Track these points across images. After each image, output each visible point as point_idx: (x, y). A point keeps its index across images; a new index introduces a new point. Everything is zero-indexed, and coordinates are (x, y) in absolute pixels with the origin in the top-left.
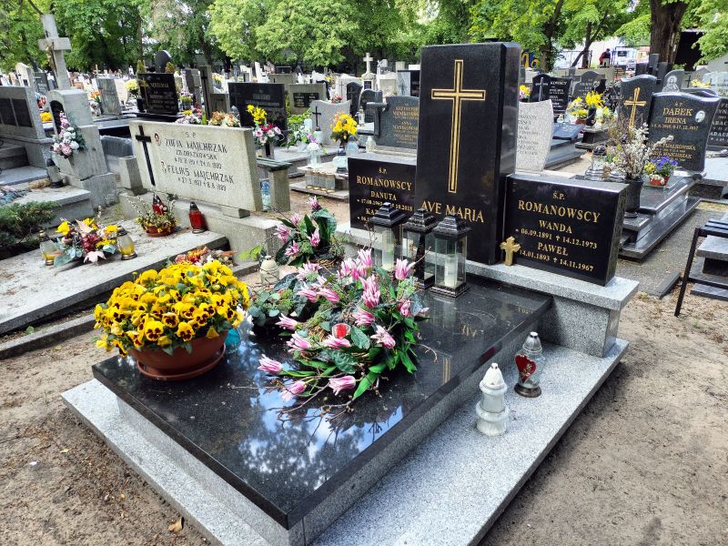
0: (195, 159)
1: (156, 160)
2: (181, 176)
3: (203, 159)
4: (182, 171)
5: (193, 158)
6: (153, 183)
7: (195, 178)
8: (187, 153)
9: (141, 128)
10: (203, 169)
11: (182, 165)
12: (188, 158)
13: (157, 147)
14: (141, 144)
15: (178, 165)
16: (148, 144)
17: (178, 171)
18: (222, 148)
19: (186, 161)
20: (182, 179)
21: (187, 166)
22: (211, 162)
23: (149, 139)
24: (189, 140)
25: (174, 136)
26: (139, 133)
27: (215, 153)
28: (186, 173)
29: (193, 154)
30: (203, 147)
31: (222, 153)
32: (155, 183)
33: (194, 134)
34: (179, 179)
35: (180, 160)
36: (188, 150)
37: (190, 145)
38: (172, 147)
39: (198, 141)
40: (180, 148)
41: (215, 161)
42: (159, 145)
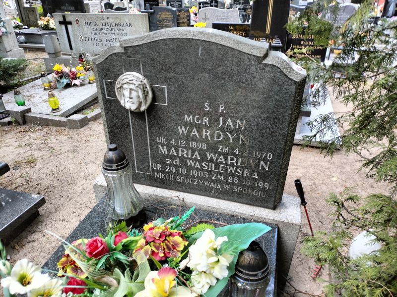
0: (107, 32)
1: (75, 35)
2: (95, 42)
3: (114, 32)
4: (96, 39)
5: (105, 32)
6: (71, 48)
7: (106, 43)
8: (102, 29)
9: (64, 17)
10: (114, 37)
11: (97, 36)
12: (102, 32)
13: (76, 27)
14: (63, 27)
15: (93, 36)
16: (69, 27)
17: (93, 39)
18: (128, 24)
19: (100, 34)
20: (95, 44)
21: (101, 36)
22: (119, 32)
23: (70, 23)
24: (104, 22)
25: (91, 20)
26: (62, 20)
27: (123, 28)
28: (99, 40)
29: (106, 29)
30: (114, 25)
31: (129, 27)
32: (73, 48)
33: (108, 18)
34: (93, 44)
35: (95, 33)
36: (102, 27)
37: (104, 24)
38: (89, 27)
39: (111, 22)
40: (96, 27)
41: (123, 32)
42: (79, 26)
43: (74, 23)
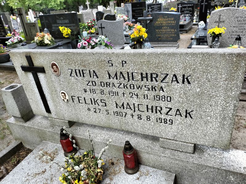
0: (121, 91)
1: (53, 91)
2: (92, 107)
3: (136, 91)
4: (94, 102)
5: (115, 89)
6: (48, 110)
7: (115, 110)
8: (108, 84)
9: (29, 58)
10: (135, 101)
11: (97, 96)
12: (107, 90)
13: (54, 77)
14: (30, 75)
15: (89, 96)
17: (88, 101)
18: (180, 79)
19: (102, 92)
20: (92, 109)
21: (104, 97)
22: (152, 94)
23: (42, 70)
24: (112, 70)
25: (84, 66)
26: (26, 64)
27: (163, 85)
28: (101, 104)
29: (117, 85)
30: (140, 77)
31: (180, 85)
32: (52, 111)
33: (123, 63)
34: (89, 109)
35: (93, 91)
36: (108, 81)
37: (113, 75)
38: (80, 78)
39: (130, 71)
40: (95, 79)
41: (162, 93)
42: (58, 75)
43: (49, 70)
